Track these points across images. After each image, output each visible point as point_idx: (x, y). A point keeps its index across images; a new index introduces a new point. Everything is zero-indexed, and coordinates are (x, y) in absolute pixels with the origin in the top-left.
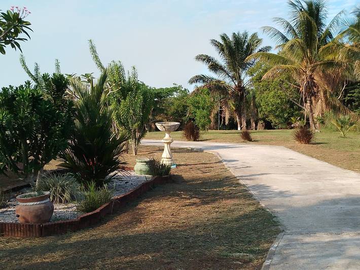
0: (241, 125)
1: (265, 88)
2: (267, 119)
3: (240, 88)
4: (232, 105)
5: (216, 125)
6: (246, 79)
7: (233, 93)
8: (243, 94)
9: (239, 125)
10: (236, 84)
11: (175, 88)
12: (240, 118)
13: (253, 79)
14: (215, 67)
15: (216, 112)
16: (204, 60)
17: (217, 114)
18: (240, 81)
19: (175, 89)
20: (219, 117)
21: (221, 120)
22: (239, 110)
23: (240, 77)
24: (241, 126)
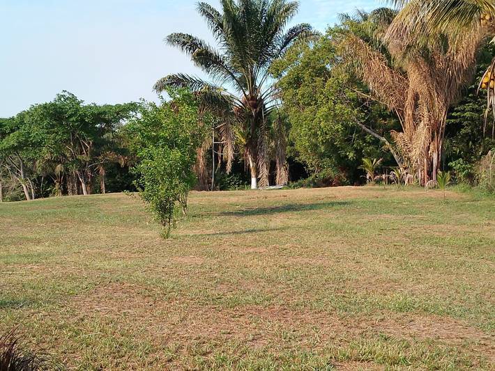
0: (257, 172)
1: (307, 100)
2: (297, 159)
3: (255, 101)
4: (238, 135)
5: (208, 169)
6: (266, 83)
7: (241, 110)
8: (260, 112)
9: (253, 174)
10: (247, 93)
11: (132, 104)
12: (255, 160)
13: (281, 84)
14: (205, 58)
15: (208, 147)
16: (184, 44)
17: (210, 152)
18: (254, 89)
19: (133, 107)
20: (214, 155)
21: (217, 162)
22: (253, 144)
23: (253, 80)
24: (257, 176)
